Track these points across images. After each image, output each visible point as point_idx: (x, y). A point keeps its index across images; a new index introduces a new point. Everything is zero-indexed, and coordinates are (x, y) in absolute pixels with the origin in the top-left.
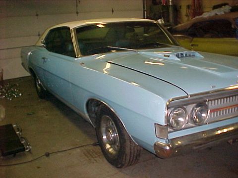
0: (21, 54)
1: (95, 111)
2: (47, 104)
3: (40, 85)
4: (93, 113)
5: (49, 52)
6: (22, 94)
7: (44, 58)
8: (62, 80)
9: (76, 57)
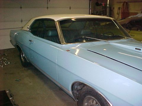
0: (10, 34)
1: (77, 89)
2: (30, 72)
3: (24, 58)
4: (75, 90)
5: (34, 36)
6: (10, 63)
7: (30, 41)
8: (48, 61)
9: (61, 44)
